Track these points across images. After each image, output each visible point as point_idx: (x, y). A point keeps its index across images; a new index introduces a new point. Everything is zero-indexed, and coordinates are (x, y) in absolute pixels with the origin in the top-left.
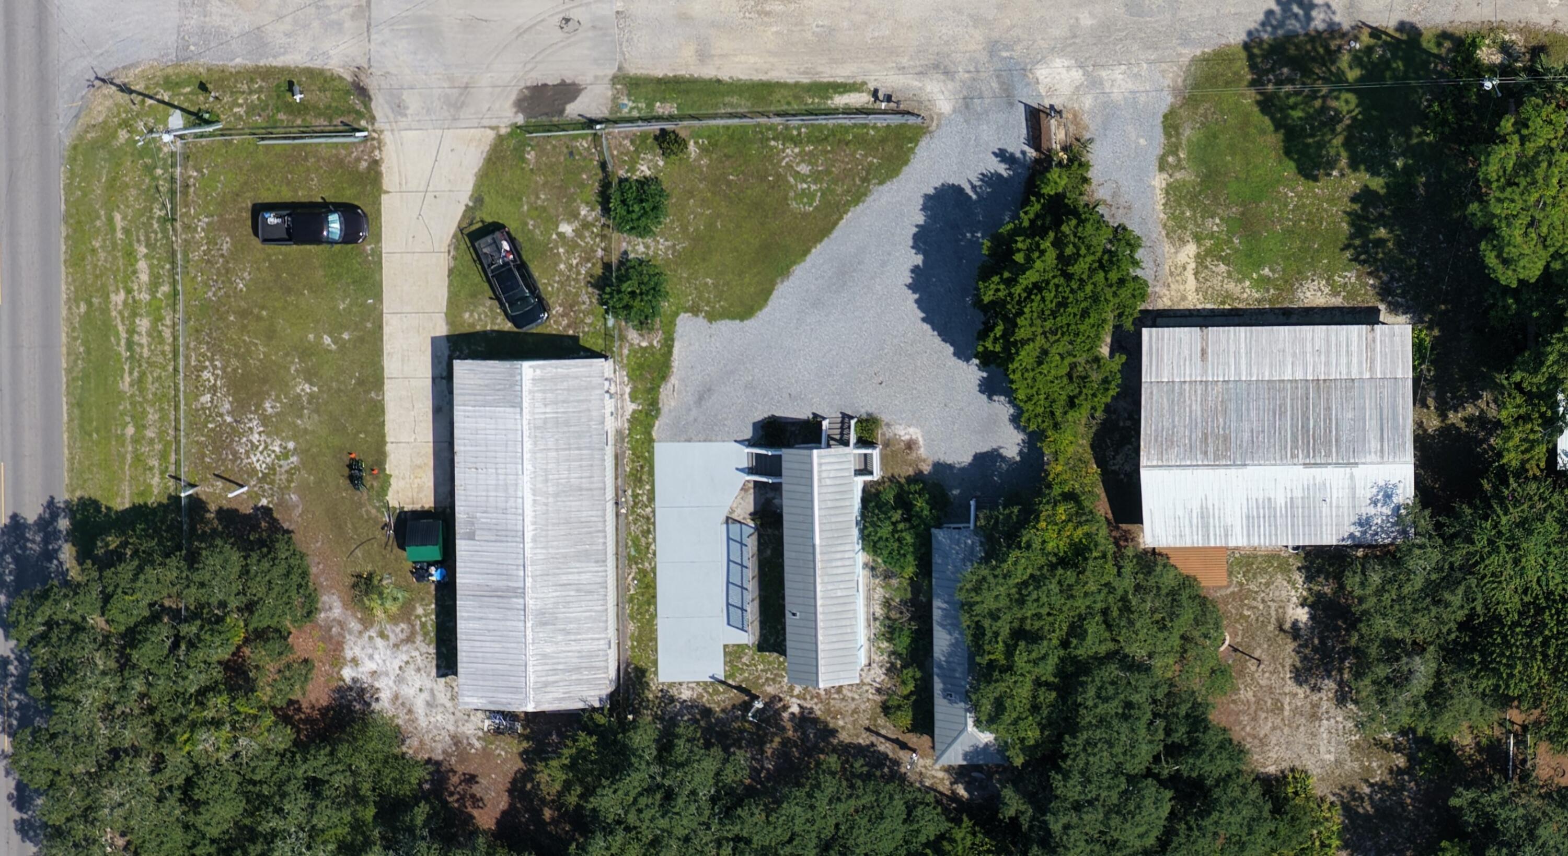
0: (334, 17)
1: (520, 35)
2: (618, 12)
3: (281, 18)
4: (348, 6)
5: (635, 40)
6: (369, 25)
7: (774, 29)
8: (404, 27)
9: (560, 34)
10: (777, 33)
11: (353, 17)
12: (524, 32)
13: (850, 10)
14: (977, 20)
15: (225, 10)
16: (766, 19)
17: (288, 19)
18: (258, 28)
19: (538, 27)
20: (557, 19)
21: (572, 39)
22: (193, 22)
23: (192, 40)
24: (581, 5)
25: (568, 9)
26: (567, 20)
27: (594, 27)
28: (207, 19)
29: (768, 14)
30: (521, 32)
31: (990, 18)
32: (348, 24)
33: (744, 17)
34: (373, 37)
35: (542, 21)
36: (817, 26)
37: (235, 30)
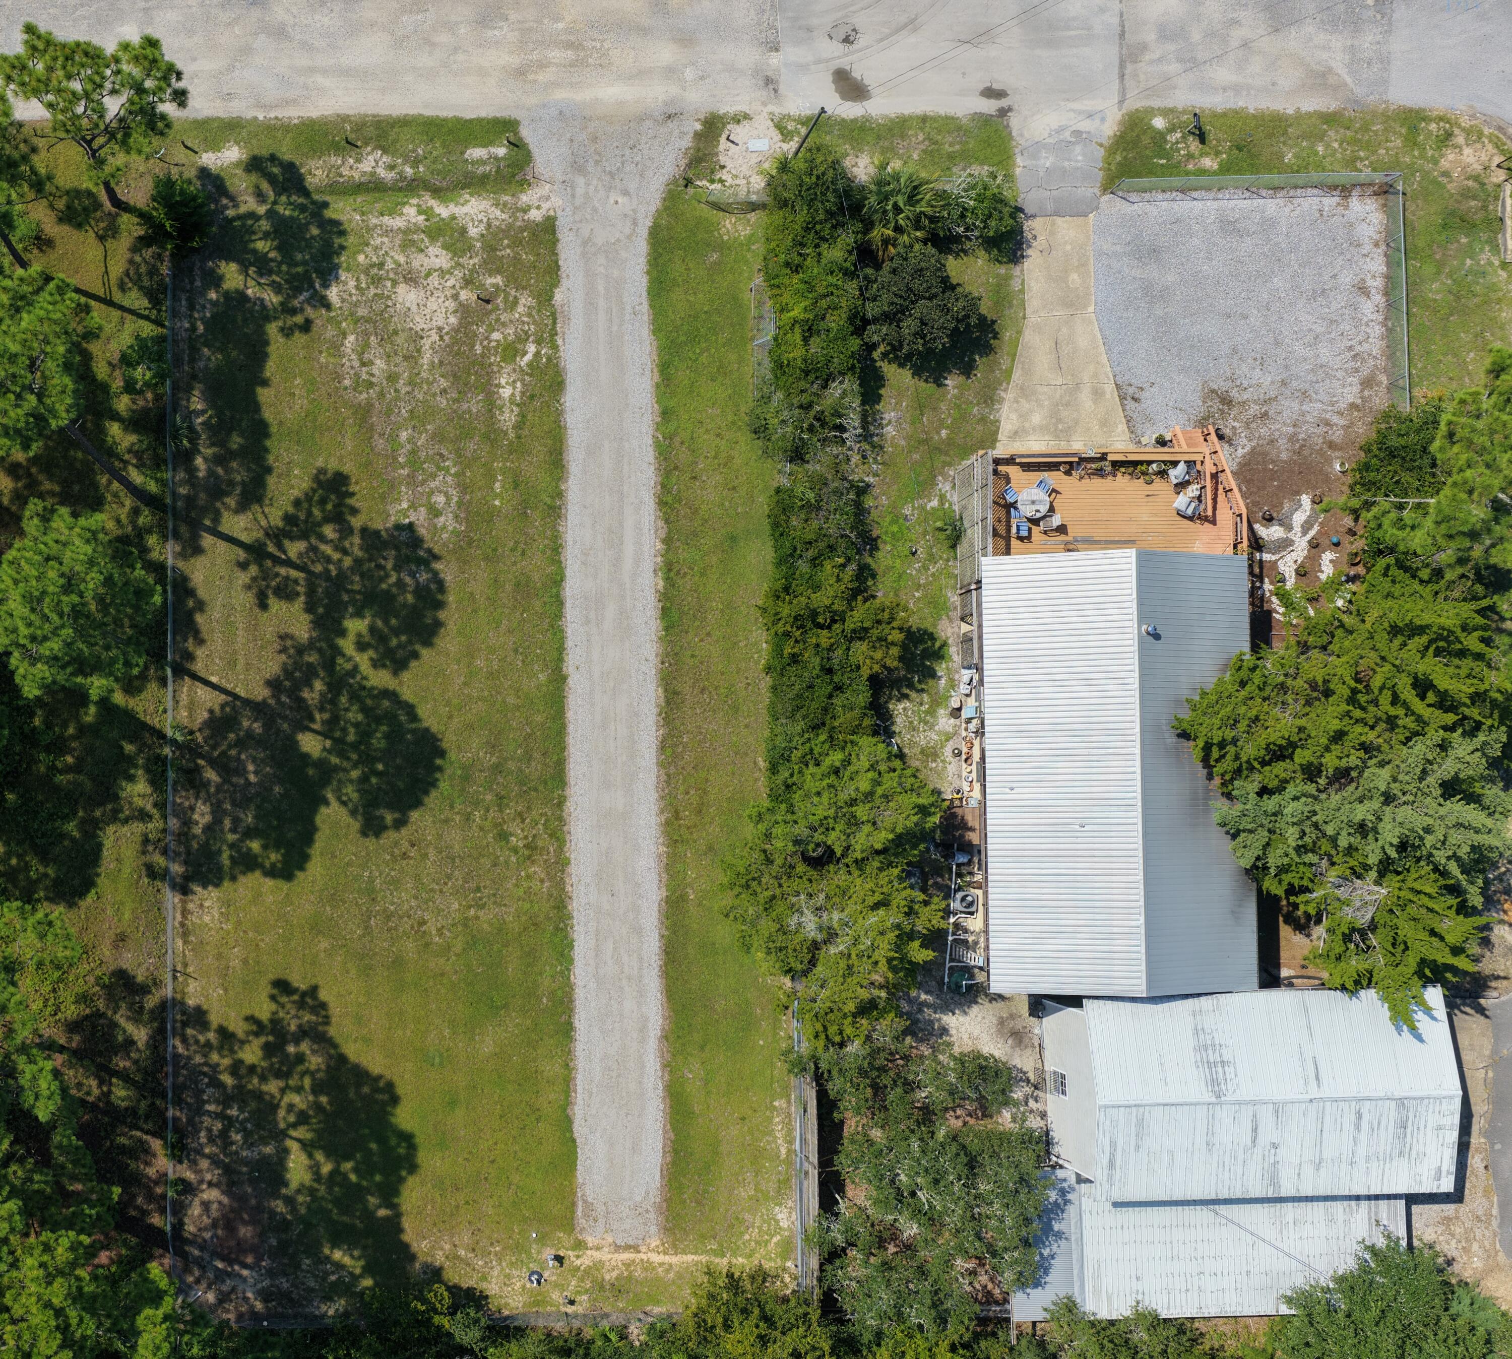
0: (1171, 47)
1: (912, 21)
2: (777, 50)
3: (1245, 45)
4: (1152, 62)
5: (752, 12)
6: (1122, 35)
7: (561, 25)
8: (1072, 33)
9: (859, 21)
10: (557, 19)
11: (1144, 47)
12: (905, 26)
13: (456, 50)
14: (280, 33)
15: (1325, 55)
16: (572, 38)
17: (1235, 43)
18: (1277, 30)
19: (887, 31)
20: (862, 41)
21: (839, 14)
22: (1368, 40)
23: (1371, 13)
24: (827, 61)
25: (847, 55)
26: (847, 40)
27: (809, 30)
28: (1349, 42)
29: (569, 45)
30: (912, 24)
31: (262, 37)
32: (1151, 37)
33: (602, 41)
34: (1116, 20)
35: (882, 40)
36: (501, 28)
37: (1309, 28)
